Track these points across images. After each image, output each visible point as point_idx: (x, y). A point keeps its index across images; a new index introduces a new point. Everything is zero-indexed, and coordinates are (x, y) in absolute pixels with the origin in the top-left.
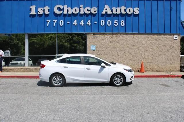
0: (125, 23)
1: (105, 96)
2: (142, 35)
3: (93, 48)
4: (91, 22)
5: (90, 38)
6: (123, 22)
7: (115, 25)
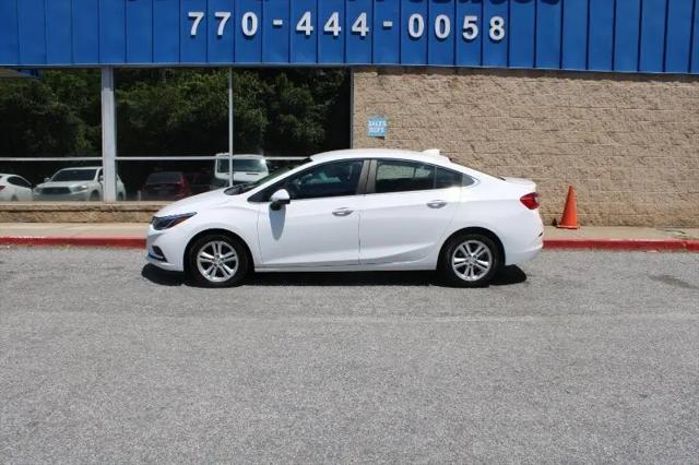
0: (507, 27)
2: (573, 79)
3: (377, 126)
4: (371, 23)
5: (364, 89)
6: (497, 23)
7: (466, 35)
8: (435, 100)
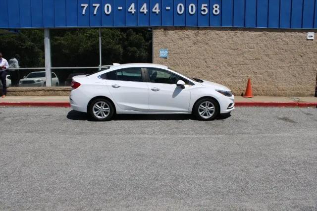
0: (221, 9)
1: (184, 136)
2: (250, 31)
3: (164, 53)
4: (160, 8)
5: (158, 37)
6: (216, 7)
7: (202, 13)
8: (189, 42)
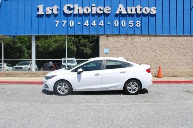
3: (106, 51)
4: (104, 23)
6: (138, 22)
7: (130, 26)
8: (122, 43)
